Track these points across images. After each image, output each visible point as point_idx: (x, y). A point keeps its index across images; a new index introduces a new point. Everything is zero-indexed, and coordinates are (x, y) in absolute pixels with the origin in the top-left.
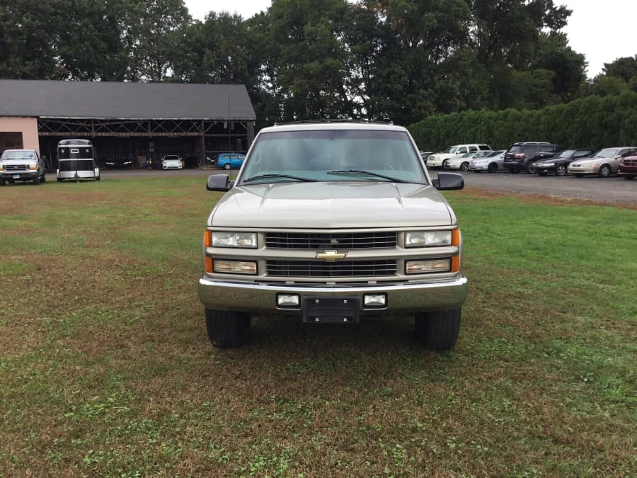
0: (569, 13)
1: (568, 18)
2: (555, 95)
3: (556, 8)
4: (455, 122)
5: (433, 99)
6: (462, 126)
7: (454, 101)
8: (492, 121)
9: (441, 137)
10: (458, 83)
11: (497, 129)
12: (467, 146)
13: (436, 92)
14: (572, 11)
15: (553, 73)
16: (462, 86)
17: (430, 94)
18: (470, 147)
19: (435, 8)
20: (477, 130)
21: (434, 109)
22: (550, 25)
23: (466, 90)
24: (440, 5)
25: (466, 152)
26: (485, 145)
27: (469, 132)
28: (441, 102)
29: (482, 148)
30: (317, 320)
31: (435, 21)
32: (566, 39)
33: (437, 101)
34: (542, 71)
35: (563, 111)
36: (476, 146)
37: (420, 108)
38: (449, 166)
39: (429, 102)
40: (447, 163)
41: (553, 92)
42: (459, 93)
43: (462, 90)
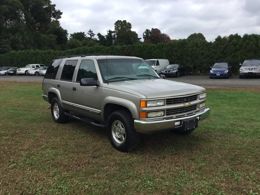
0: (61, 13)
1: (61, 15)
2: (58, 45)
3: (56, 11)
4: (25, 54)
5: (10, 44)
6: (29, 56)
7: (19, 45)
8: (43, 54)
9: (19, 61)
10: (21, 37)
11: (47, 58)
12: (35, 65)
13: (11, 41)
14: (62, 13)
15: (56, 36)
16: (23, 39)
17: (8, 42)
18: (36, 65)
19: (7, 4)
20: (37, 58)
21: (11, 48)
22: (54, 17)
23: (24, 41)
24: (9, 2)
25: (35, 67)
26: (42, 64)
27: (33, 59)
28: (13, 45)
29: (41, 66)
30: (188, 128)
31: (8, 9)
32: (59, 23)
33: (11, 45)
34: (52, 35)
35: (74, 52)
36: (39, 65)
37: (3, 47)
38: (29, 73)
39: (8, 45)
40: (28, 72)
41: (57, 44)
42: (22, 42)
43: (23, 40)
